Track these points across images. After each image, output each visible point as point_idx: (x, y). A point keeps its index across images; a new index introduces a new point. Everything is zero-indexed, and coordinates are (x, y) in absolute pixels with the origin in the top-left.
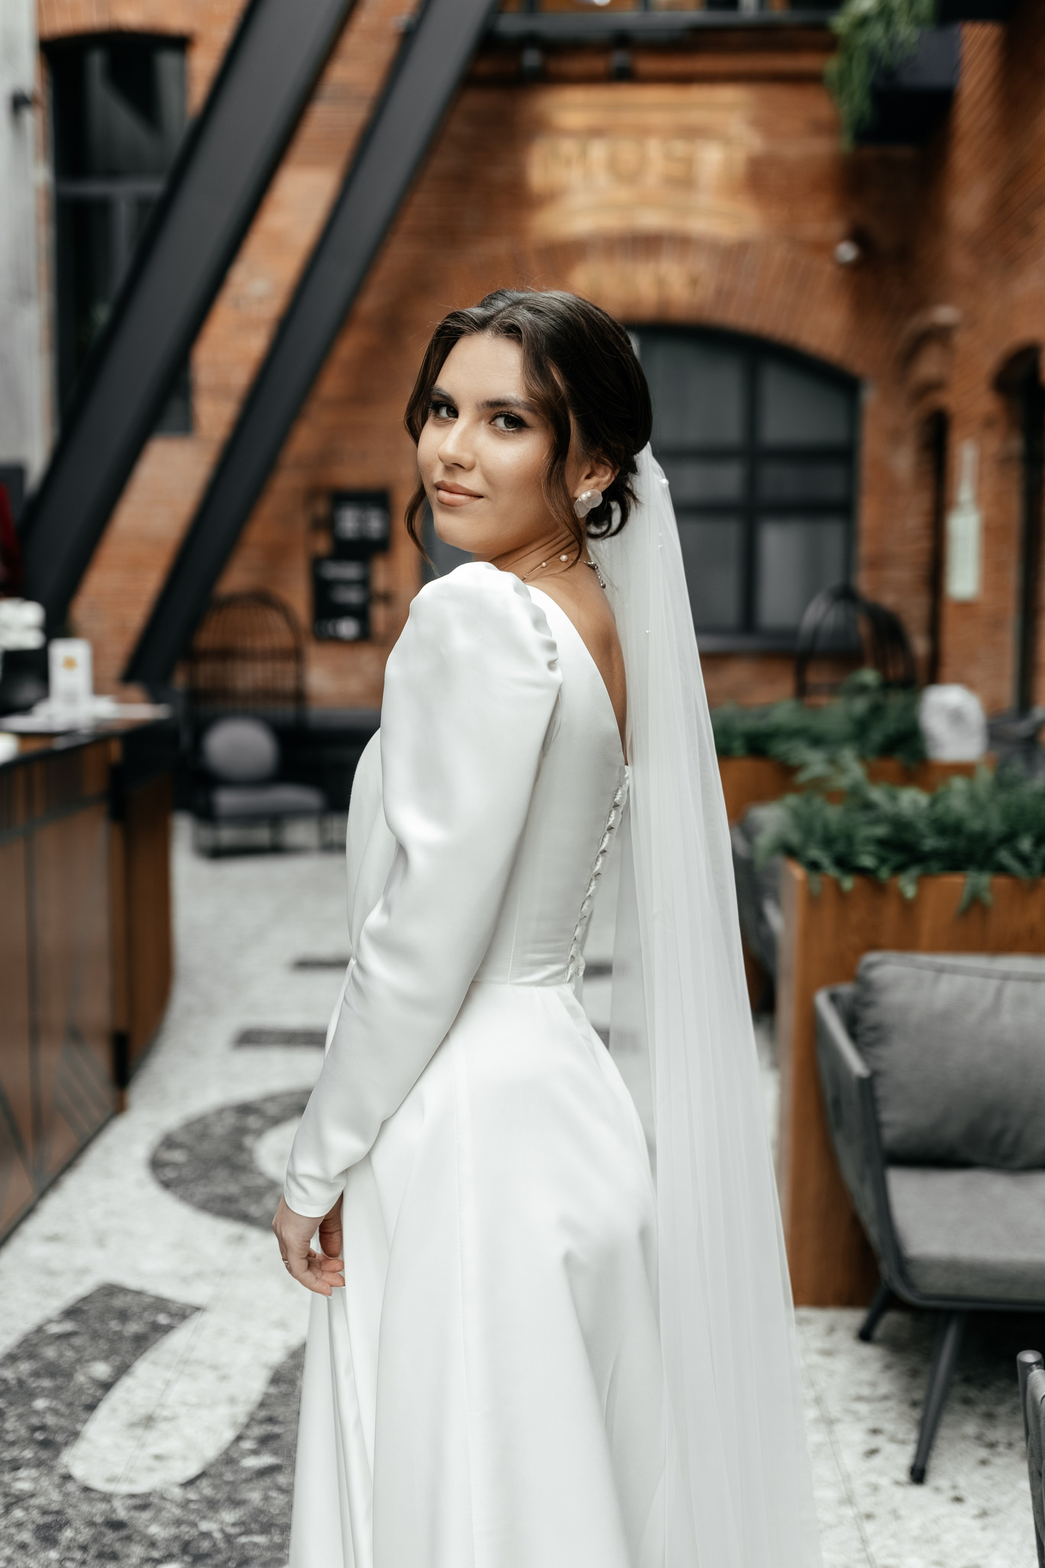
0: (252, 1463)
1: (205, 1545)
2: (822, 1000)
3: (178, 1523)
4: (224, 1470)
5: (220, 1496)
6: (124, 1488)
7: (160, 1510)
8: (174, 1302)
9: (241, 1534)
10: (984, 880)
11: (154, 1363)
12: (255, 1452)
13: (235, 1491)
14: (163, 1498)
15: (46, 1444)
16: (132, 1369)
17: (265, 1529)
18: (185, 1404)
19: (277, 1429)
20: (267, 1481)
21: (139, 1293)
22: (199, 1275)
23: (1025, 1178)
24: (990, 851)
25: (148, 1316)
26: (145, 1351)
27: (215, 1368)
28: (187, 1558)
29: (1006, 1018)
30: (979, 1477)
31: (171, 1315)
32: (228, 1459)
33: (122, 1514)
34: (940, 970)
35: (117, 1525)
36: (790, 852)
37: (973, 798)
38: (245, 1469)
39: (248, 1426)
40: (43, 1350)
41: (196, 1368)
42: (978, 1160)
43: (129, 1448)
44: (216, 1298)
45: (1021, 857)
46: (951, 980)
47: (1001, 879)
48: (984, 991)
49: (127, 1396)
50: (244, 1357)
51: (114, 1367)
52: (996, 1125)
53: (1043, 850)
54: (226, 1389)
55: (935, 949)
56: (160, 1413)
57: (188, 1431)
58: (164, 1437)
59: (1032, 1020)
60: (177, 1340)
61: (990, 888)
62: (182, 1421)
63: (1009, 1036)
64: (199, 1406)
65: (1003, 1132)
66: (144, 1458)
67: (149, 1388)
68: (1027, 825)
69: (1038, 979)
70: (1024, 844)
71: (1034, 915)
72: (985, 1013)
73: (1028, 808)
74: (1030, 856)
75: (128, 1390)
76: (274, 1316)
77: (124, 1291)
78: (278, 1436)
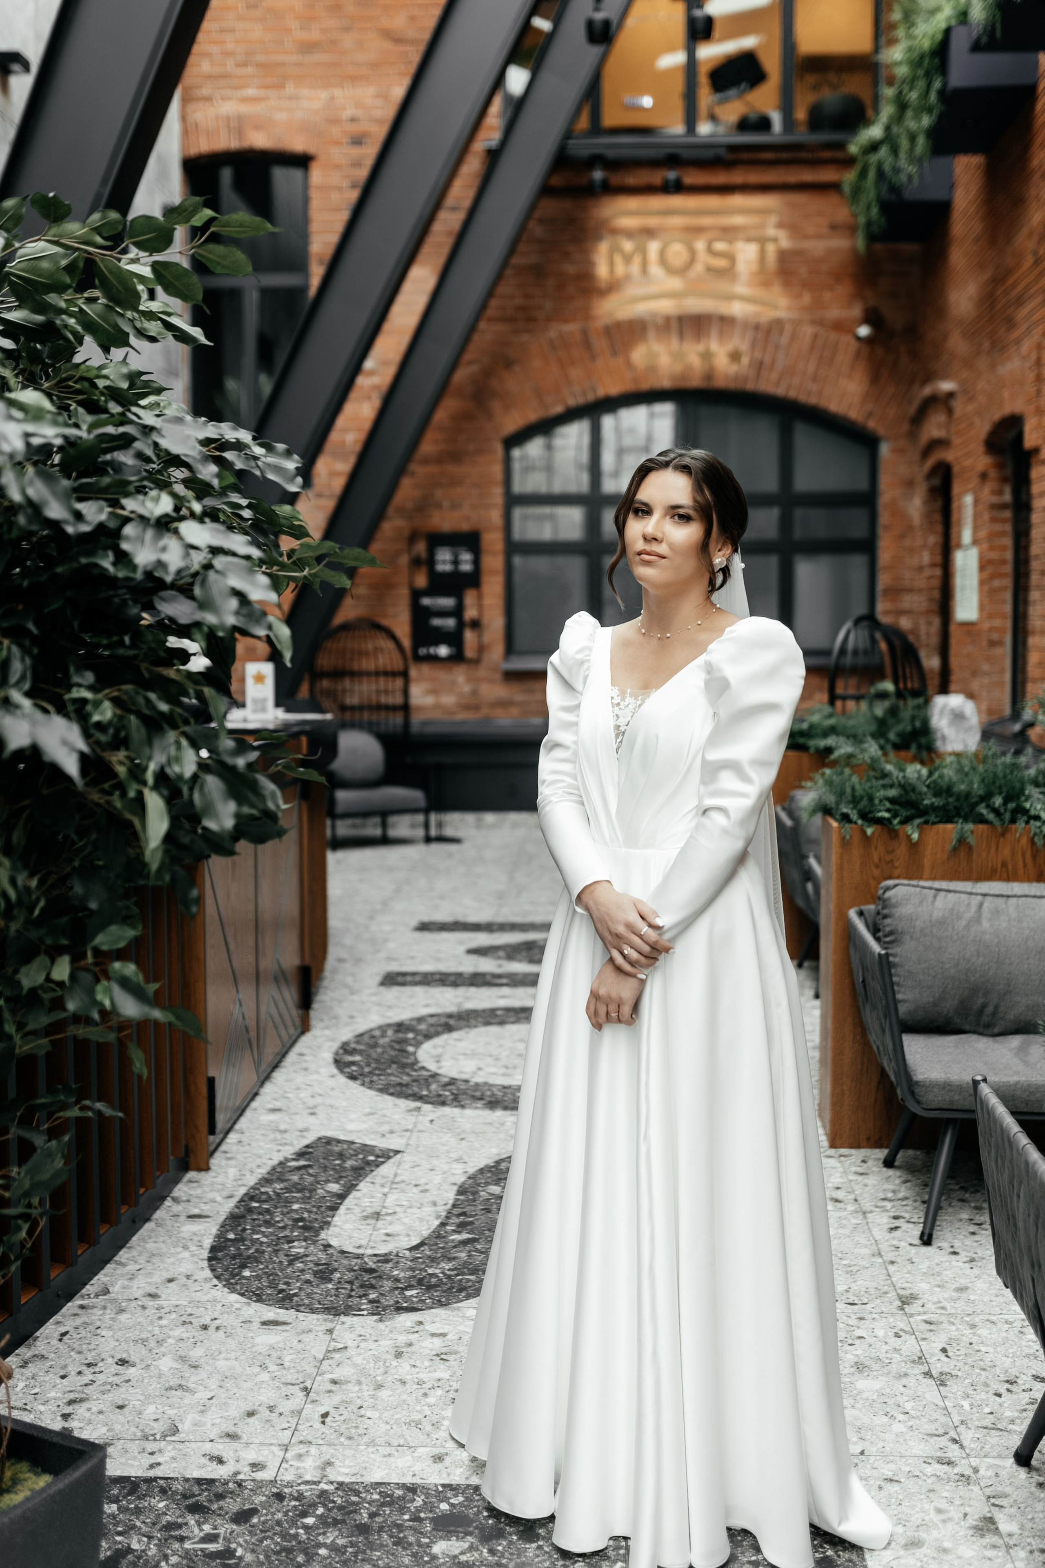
0: (456, 1237)
1: (434, 1280)
2: (852, 914)
3: (412, 1269)
4: (438, 1241)
5: (437, 1255)
6: (369, 1252)
7: (397, 1262)
8: (378, 1147)
9: (457, 1275)
11: (374, 1183)
12: (457, 1232)
13: (448, 1252)
14: (398, 1256)
15: (306, 1228)
16: (358, 1186)
17: (473, 1272)
18: (400, 1206)
19: (470, 1219)
20: (469, 1247)
21: (350, 1143)
22: (390, 1133)
23: (999, 1038)
24: (973, 807)
25: (361, 1156)
27: (416, 1186)
28: (423, 1287)
29: (986, 925)
30: (969, 1241)
31: (378, 1156)
33: (371, 1265)
34: (939, 891)
35: (370, 1271)
36: (827, 811)
37: (960, 769)
38: (453, 1241)
39: (448, 1217)
40: (289, 1176)
41: (403, 1185)
42: (967, 1027)
43: (367, 1230)
44: (408, 1145)
45: (996, 811)
46: (945, 897)
47: (981, 827)
48: (969, 905)
49: (356, 1201)
50: (437, 1179)
51: (344, 1186)
52: (980, 1001)
53: (1011, 805)
54: (428, 1197)
55: (934, 878)
56: (384, 1211)
57: (406, 1221)
58: (390, 1224)
59: (1005, 924)
60: (386, 1169)
61: (972, 832)
62: (401, 1215)
63: (987, 936)
64: (410, 1207)
65: (984, 1006)
66: (379, 1235)
67: (372, 1197)
68: (1000, 787)
69: (1008, 896)
70: (998, 801)
71: (1006, 852)
72: (970, 921)
73: (1001, 775)
74: (1002, 810)
75: (357, 1198)
76: (454, 1156)
77: (339, 1141)
78: (472, 1223)
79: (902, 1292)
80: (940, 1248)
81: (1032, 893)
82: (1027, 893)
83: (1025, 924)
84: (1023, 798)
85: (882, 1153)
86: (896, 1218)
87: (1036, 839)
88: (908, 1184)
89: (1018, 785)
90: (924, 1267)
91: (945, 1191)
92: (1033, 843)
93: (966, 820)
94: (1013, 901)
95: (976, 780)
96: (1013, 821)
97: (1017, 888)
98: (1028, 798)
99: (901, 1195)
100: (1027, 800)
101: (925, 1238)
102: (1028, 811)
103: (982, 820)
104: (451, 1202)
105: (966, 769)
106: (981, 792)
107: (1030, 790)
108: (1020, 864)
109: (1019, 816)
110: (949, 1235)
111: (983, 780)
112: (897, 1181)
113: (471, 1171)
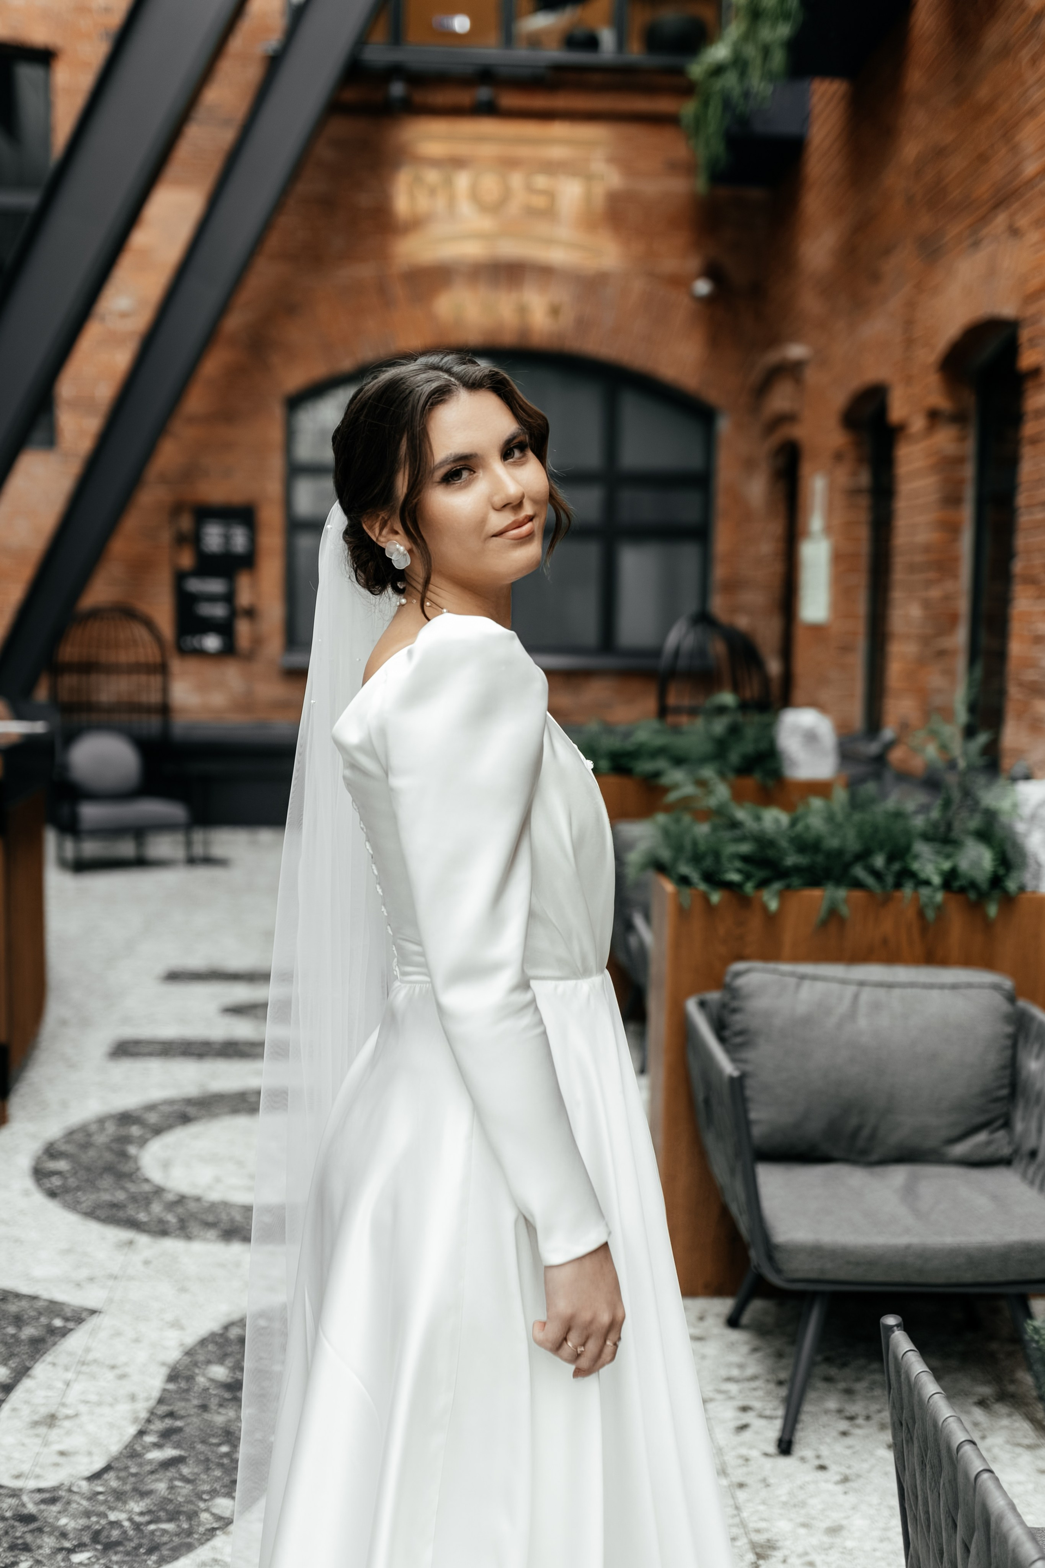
0: (156, 1455)
1: (115, 1533)
2: (692, 1006)
3: (87, 1514)
4: (130, 1463)
5: (128, 1487)
6: (32, 1484)
7: (68, 1503)
8: (69, 1305)
9: (150, 1522)
10: (842, 893)
11: (54, 1364)
12: (158, 1446)
13: (142, 1481)
14: (70, 1490)
16: (31, 1372)
17: (172, 1517)
18: (87, 1402)
19: (179, 1423)
20: (172, 1472)
21: (34, 1298)
22: (91, 1279)
23: (879, 1170)
24: (847, 866)
25: (43, 1320)
26: (45, 1353)
27: (113, 1367)
28: (99, 1547)
29: (862, 1022)
30: (840, 1447)
31: (67, 1319)
32: (133, 1450)
33: (31, 1508)
34: (803, 977)
35: (27, 1519)
36: (661, 867)
37: (830, 818)
38: (150, 1462)
39: (149, 1421)
41: (94, 1368)
42: (838, 1155)
43: (33, 1446)
44: (110, 1301)
45: (874, 871)
46: (811, 985)
47: (858, 894)
48: (841, 996)
49: (25, 1397)
50: (142, 1356)
51: (12, 1369)
52: (854, 1121)
53: (896, 867)
54: (126, 1387)
55: (796, 958)
56: (62, 1412)
57: (91, 1428)
58: (68, 1433)
59: (886, 1022)
60: (75, 1342)
61: (845, 900)
62: (84, 1419)
63: (865, 1038)
64: (100, 1404)
65: (859, 1128)
66: (49, 1455)
67: (49, 1388)
68: (881, 843)
69: (891, 985)
70: (877, 858)
71: (887, 926)
72: (842, 1017)
73: (882, 827)
74: (883, 872)
75: (28, 1391)
76: (169, 1317)
77: (18, 1296)
78: (179, 1430)
79: (756, 1538)
80: (803, 1459)
83: (912, 1023)
84: (909, 858)
85: (724, 1306)
86: (745, 1409)
87: (926, 911)
88: (758, 1355)
89: (903, 840)
90: (782, 1491)
92: (922, 915)
93: (838, 884)
94: (897, 991)
95: (851, 833)
96: (898, 886)
97: (902, 973)
98: (916, 857)
99: (750, 1371)
100: (914, 860)
101: (784, 1446)
102: (916, 874)
103: (858, 885)
104: (156, 1396)
106: (857, 849)
107: (918, 846)
108: (905, 941)
109: (905, 880)
110: (813, 1439)
111: (859, 834)
112: (745, 1349)
113: (191, 1338)
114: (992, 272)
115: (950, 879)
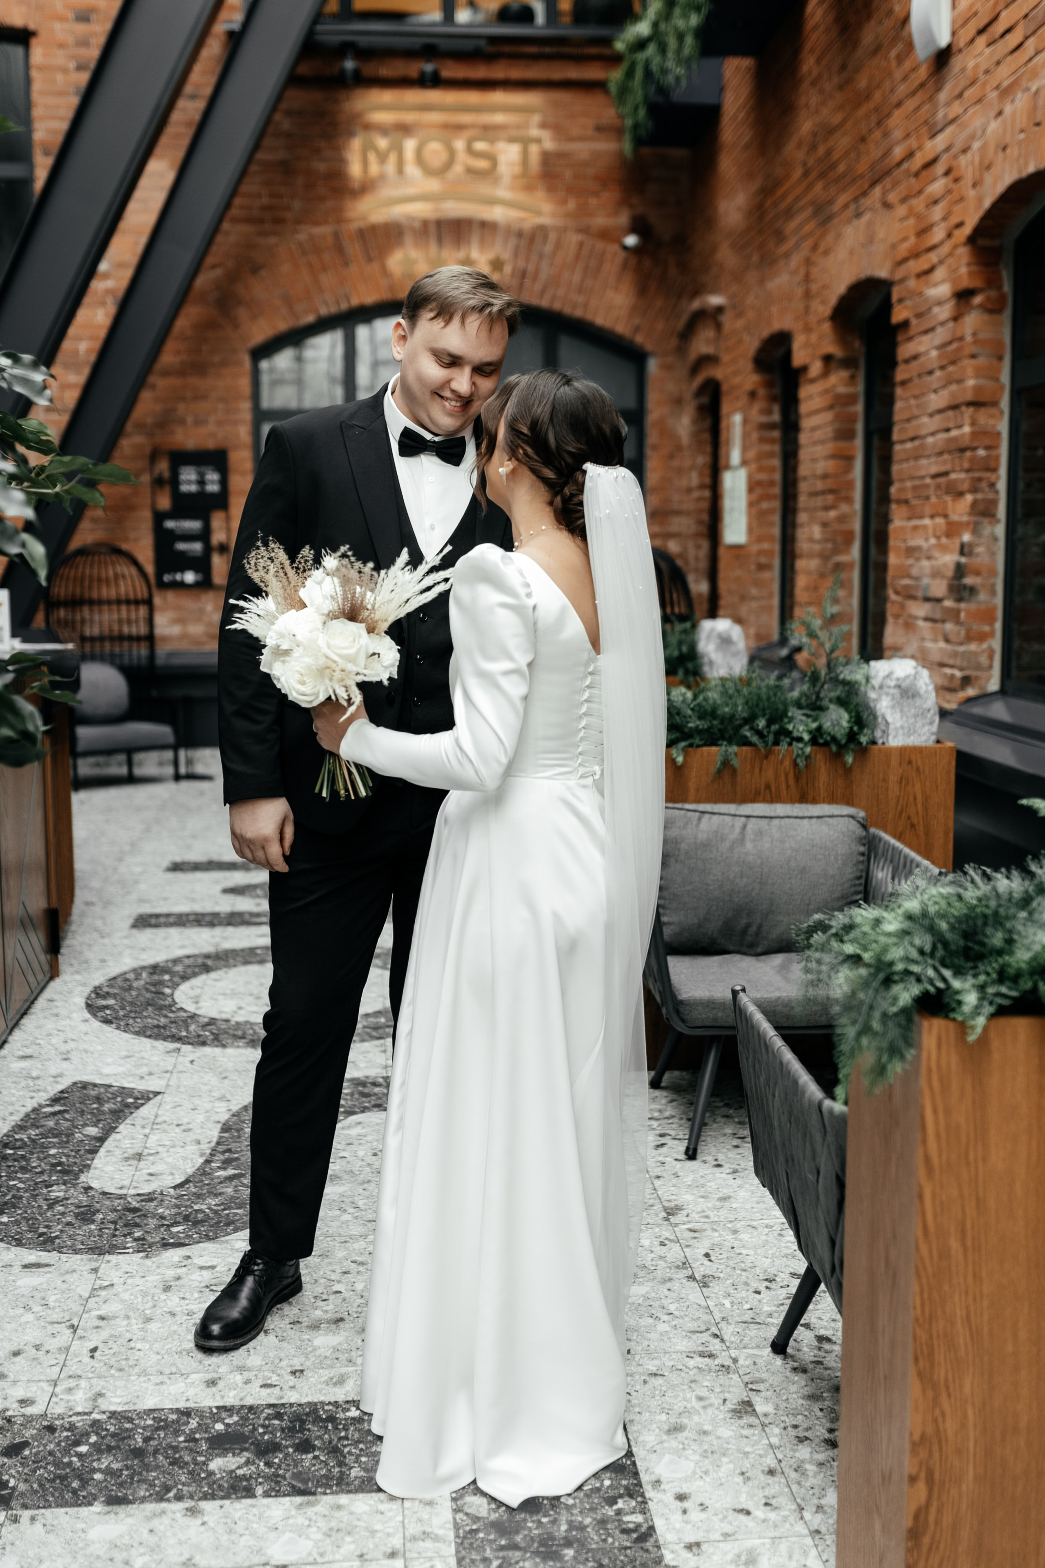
0: (221, 1174)
3: (178, 1206)
4: (203, 1178)
5: (203, 1192)
6: (133, 1191)
7: (162, 1201)
8: (136, 1090)
11: (134, 1125)
12: (221, 1168)
13: (214, 1188)
14: (162, 1195)
15: (64, 1172)
16: (116, 1130)
18: (162, 1146)
19: (235, 1157)
22: (150, 1074)
23: (762, 957)
24: (737, 728)
25: (119, 1099)
26: (125, 1119)
27: (178, 1125)
28: (190, 1224)
29: (749, 846)
30: (733, 1154)
31: (137, 1099)
32: (203, 1171)
33: (135, 1204)
34: (704, 813)
35: (133, 1210)
38: (218, 1177)
39: (213, 1154)
40: (43, 1122)
41: (164, 1125)
42: (732, 948)
43: (129, 1171)
44: (168, 1086)
45: (759, 733)
46: (710, 819)
47: (745, 749)
48: (733, 826)
49: (116, 1143)
50: (200, 1118)
51: (102, 1129)
52: (744, 921)
53: (775, 727)
54: (191, 1136)
55: (698, 801)
56: (146, 1151)
57: (170, 1160)
58: (153, 1163)
59: (767, 845)
60: (146, 1111)
61: (736, 754)
62: (164, 1155)
63: (751, 857)
64: (174, 1146)
65: (748, 926)
66: (142, 1175)
67: (133, 1139)
68: (764, 710)
69: (771, 818)
70: (761, 723)
71: (770, 774)
72: (734, 843)
73: (764, 697)
74: (765, 733)
75: (115, 1140)
76: (216, 1094)
77: (95, 1085)
78: (237, 1159)
79: (667, 1204)
80: (705, 1162)
81: (795, 814)
82: (790, 814)
83: (787, 845)
84: (786, 720)
86: (662, 1135)
87: (799, 760)
88: (674, 1104)
89: (781, 707)
90: (688, 1180)
91: (710, 1107)
92: (795, 764)
93: (730, 742)
94: (776, 822)
95: (740, 701)
96: (776, 743)
97: (780, 809)
98: (791, 719)
99: (667, 1114)
100: (789, 722)
101: (690, 1153)
102: (791, 732)
103: (746, 742)
104: (215, 1140)
105: (730, 692)
106: (745, 715)
107: (793, 712)
108: (784, 786)
109: (782, 738)
110: (713, 1150)
111: (747, 703)
112: (664, 1101)
113: (235, 1108)
114: (870, 240)
115: (817, 737)
